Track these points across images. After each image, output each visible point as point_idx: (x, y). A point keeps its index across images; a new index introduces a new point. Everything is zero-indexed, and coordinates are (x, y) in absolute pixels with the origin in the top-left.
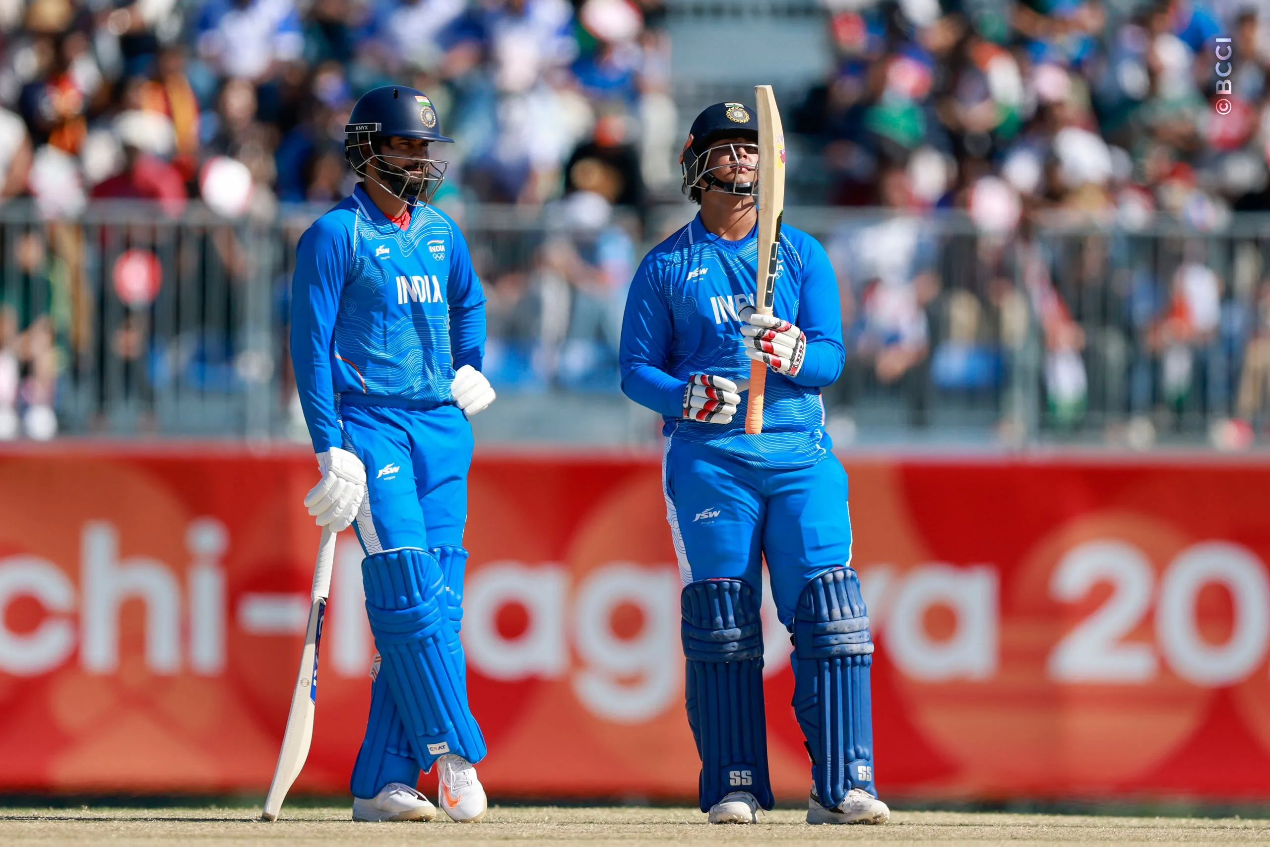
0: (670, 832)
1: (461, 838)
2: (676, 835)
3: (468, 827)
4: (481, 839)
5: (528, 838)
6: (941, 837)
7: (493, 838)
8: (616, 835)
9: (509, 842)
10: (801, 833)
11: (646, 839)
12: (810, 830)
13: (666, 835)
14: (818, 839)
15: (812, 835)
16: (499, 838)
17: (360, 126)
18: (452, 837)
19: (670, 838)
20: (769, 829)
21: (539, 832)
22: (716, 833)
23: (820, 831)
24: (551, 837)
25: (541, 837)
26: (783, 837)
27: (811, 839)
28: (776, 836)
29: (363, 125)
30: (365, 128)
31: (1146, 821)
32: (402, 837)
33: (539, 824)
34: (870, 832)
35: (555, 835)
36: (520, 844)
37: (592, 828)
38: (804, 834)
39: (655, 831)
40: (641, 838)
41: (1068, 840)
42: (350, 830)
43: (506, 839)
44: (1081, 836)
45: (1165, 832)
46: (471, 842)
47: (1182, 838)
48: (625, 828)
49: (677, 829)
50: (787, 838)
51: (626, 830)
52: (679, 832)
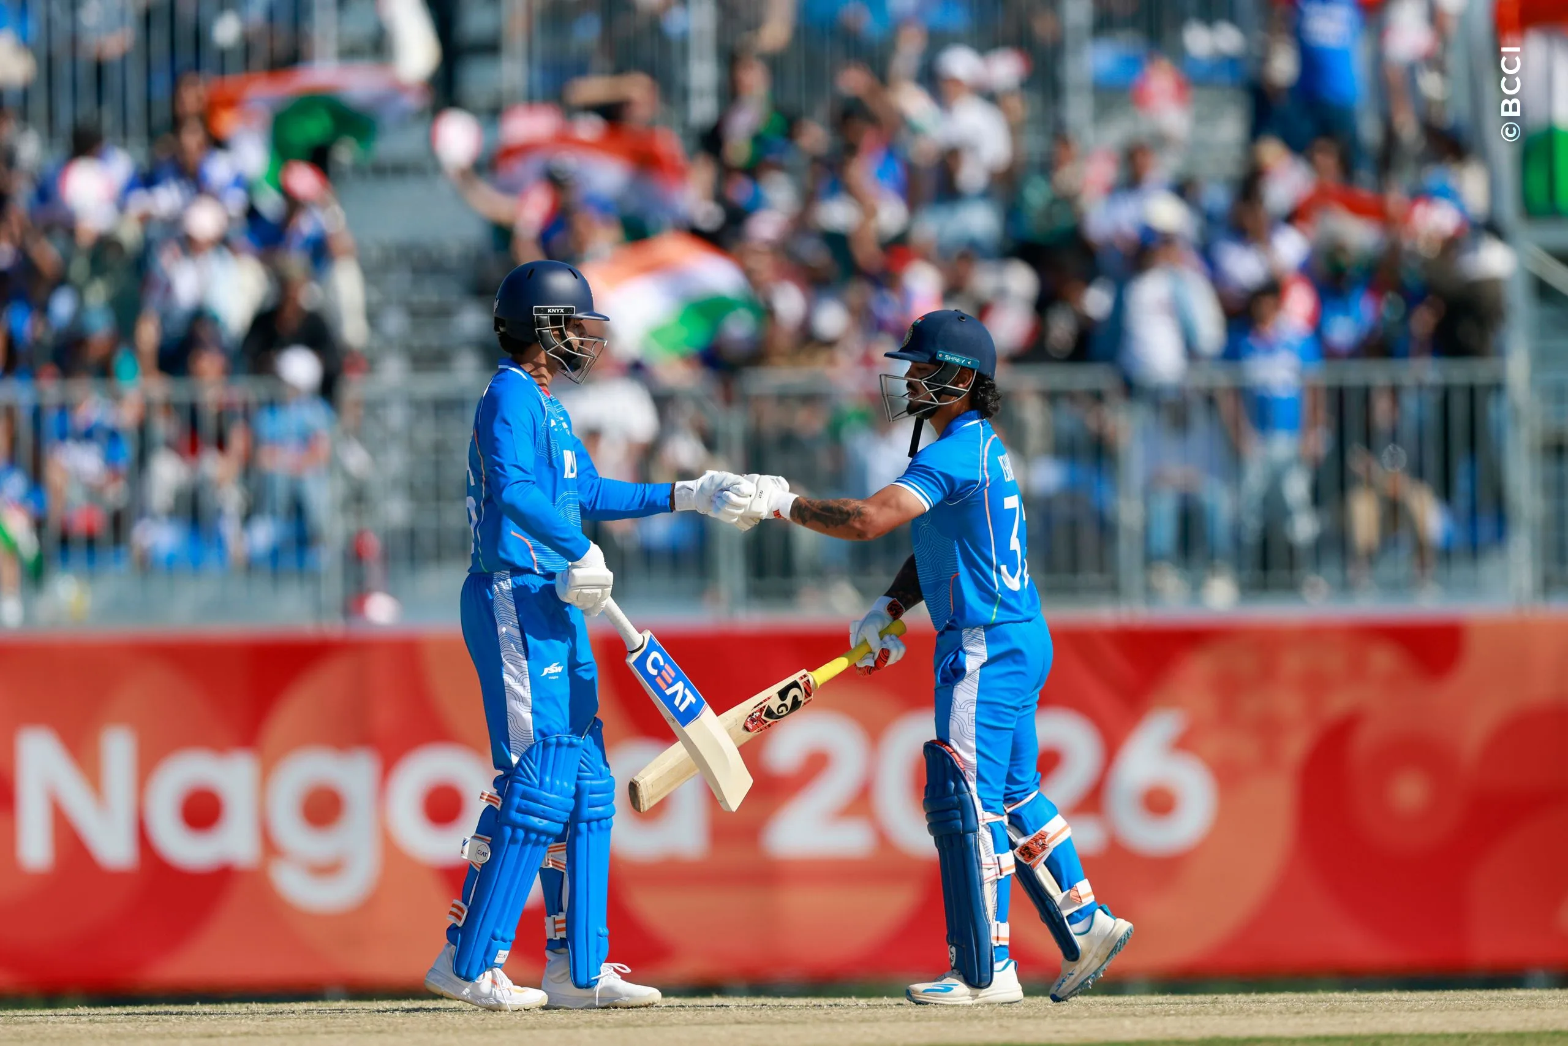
0: (380, 1026)
1: (163, 1037)
2: (386, 1028)
3: (170, 1026)
4: (184, 1037)
5: (233, 1035)
6: (662, 1023)
7: (196, 1036)
8: (323, 1029)
9: (213, 1041)
10: (516, 1023)
11: (356, 1033)
12: (525, 1019)
13: (376, 1029)
14: (534, 1028)
15: (529, 1025)
16: (202, 1036)
17: (554, 308)
18: (154, 1036)
19: (380, 1032)
20: (483, 1020)
21: (244, 1029)
22: (428, 1025)
23: (536, 1021)
24: (256, 1034)
25: (247, 1034)
26: (499, 1027)
27: (528, 1029)
28: (490, 1026)
29: (558, 308)
30: (560, 311)
31: (873, 1001)
32: (101, 1038)
33: (243, 1021)
34: (589, 1020)
35: (260, 1031)
36: (224, 1041)
37: (298, 1023)
38: (519, 1023)
39: (364, 1025)
40: (349, 1032)
41: (795, 1023)
42: (46, 1031)
43: (210, 1036)
44: (807, 1018)
45: (894, 1013)
46: (174, 1041)
47: (913, 1018)
48: (333, 1022)
49: (387, 1022)
50: (502, 1028)
51: (334, 1025)
52: (389, 1025)
